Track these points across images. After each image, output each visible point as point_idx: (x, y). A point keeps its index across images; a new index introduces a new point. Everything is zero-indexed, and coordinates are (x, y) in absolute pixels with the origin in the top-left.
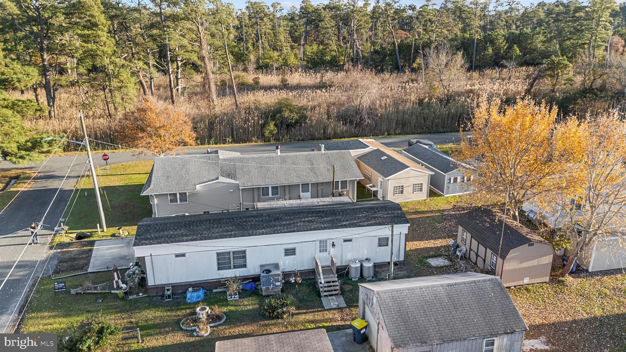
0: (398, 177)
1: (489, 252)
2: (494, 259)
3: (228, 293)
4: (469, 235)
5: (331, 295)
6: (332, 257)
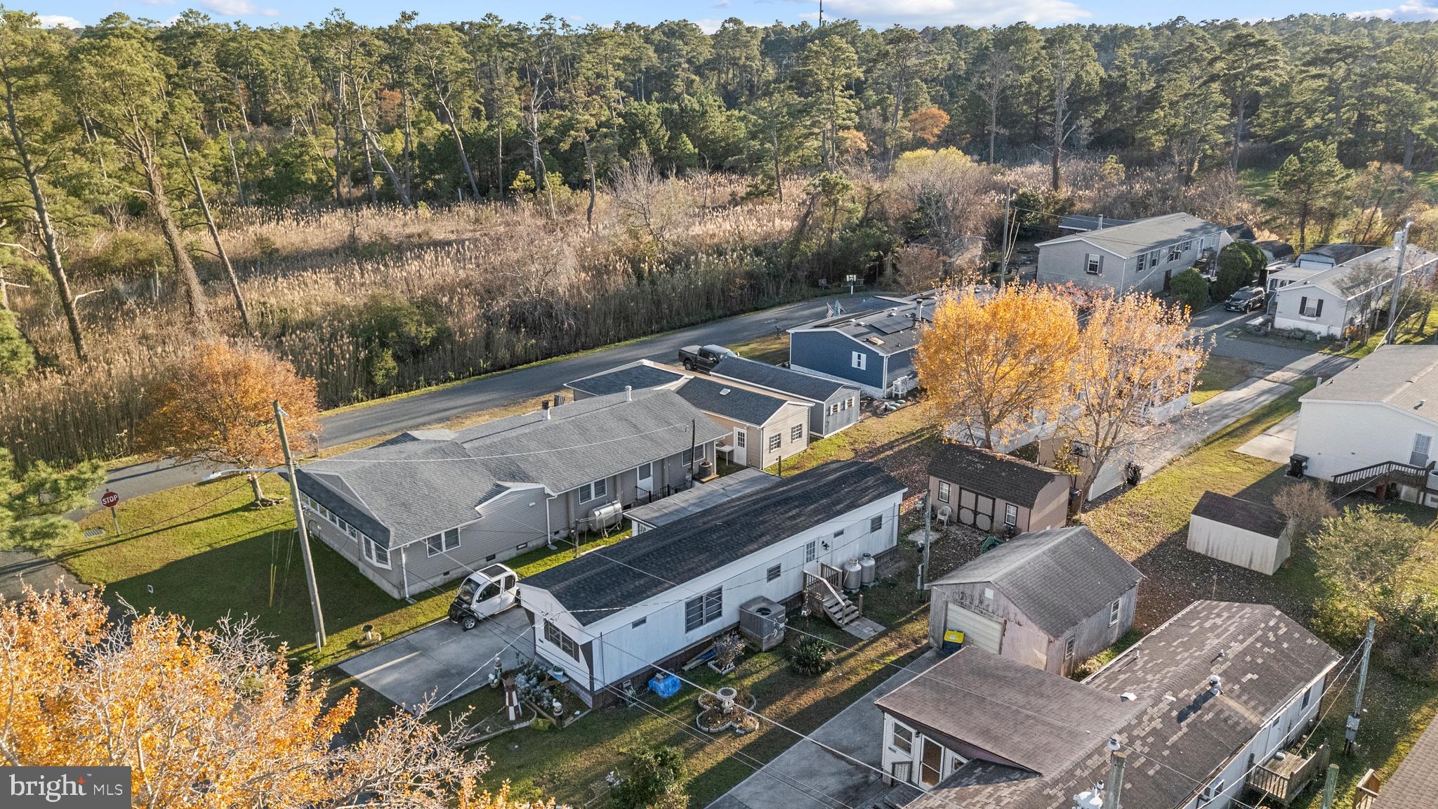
1: (1000, 503)
2: (1012, 511)
3: (711, 664)
4: (955, 487)
5: (852, 621)
6: (823, 566)
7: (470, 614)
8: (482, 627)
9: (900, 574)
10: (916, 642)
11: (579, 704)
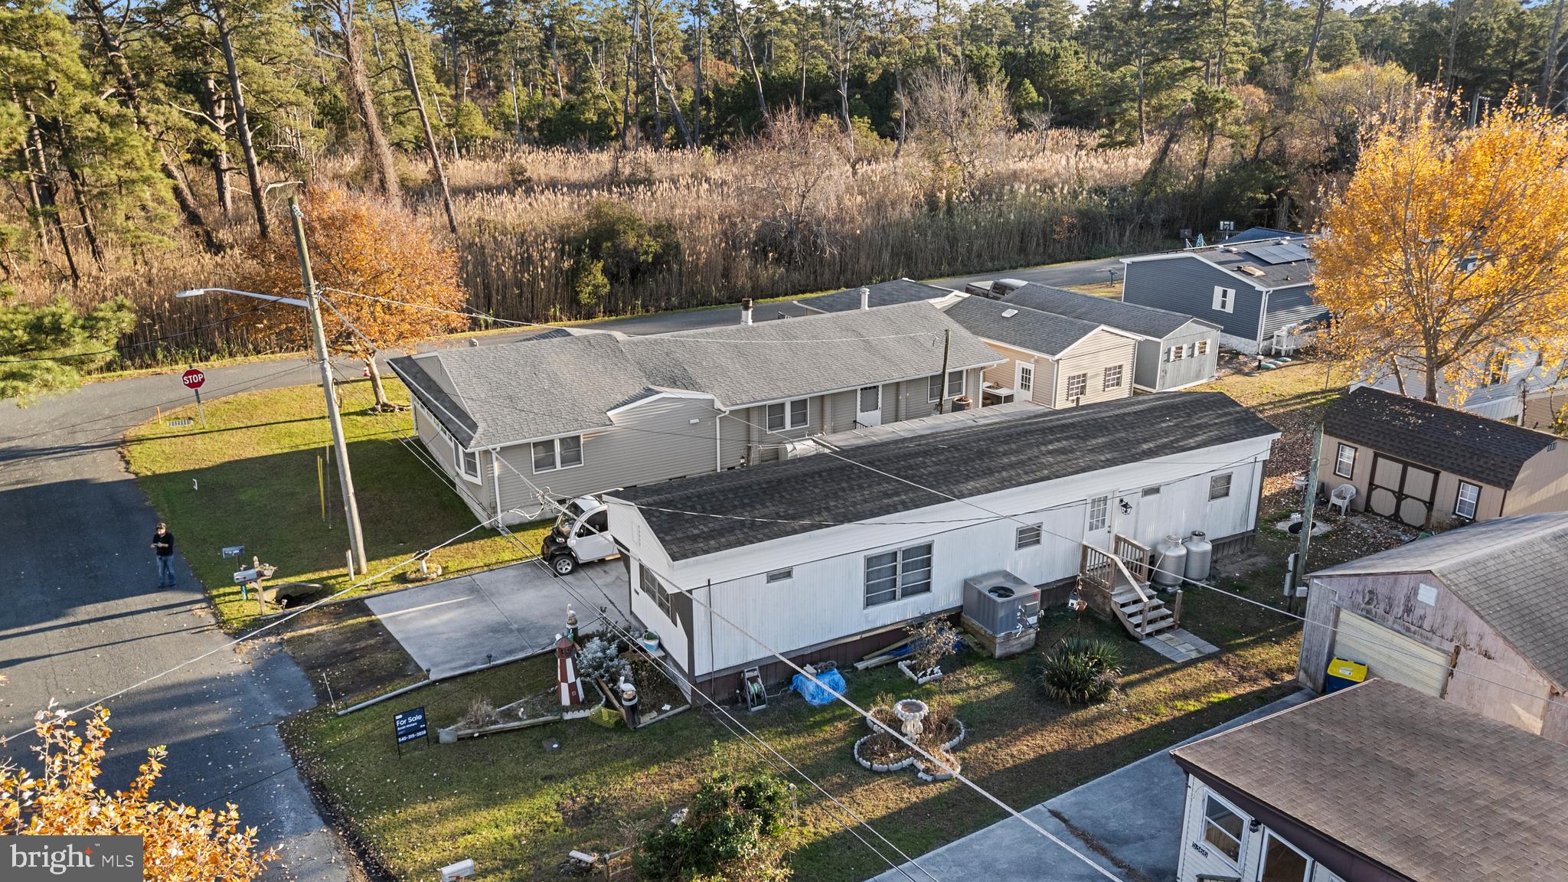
0: (1086, 350)
1: (1449, 480)
2: (1469, 493)
3: (902, 665)
4: (1366, 454)
5: (1159, 632)
6: (1118, 539)
7: (567, 553)
8: (582, 574)
9: (1256, 574)
10: (1271, 675)
11: (673, 694)
